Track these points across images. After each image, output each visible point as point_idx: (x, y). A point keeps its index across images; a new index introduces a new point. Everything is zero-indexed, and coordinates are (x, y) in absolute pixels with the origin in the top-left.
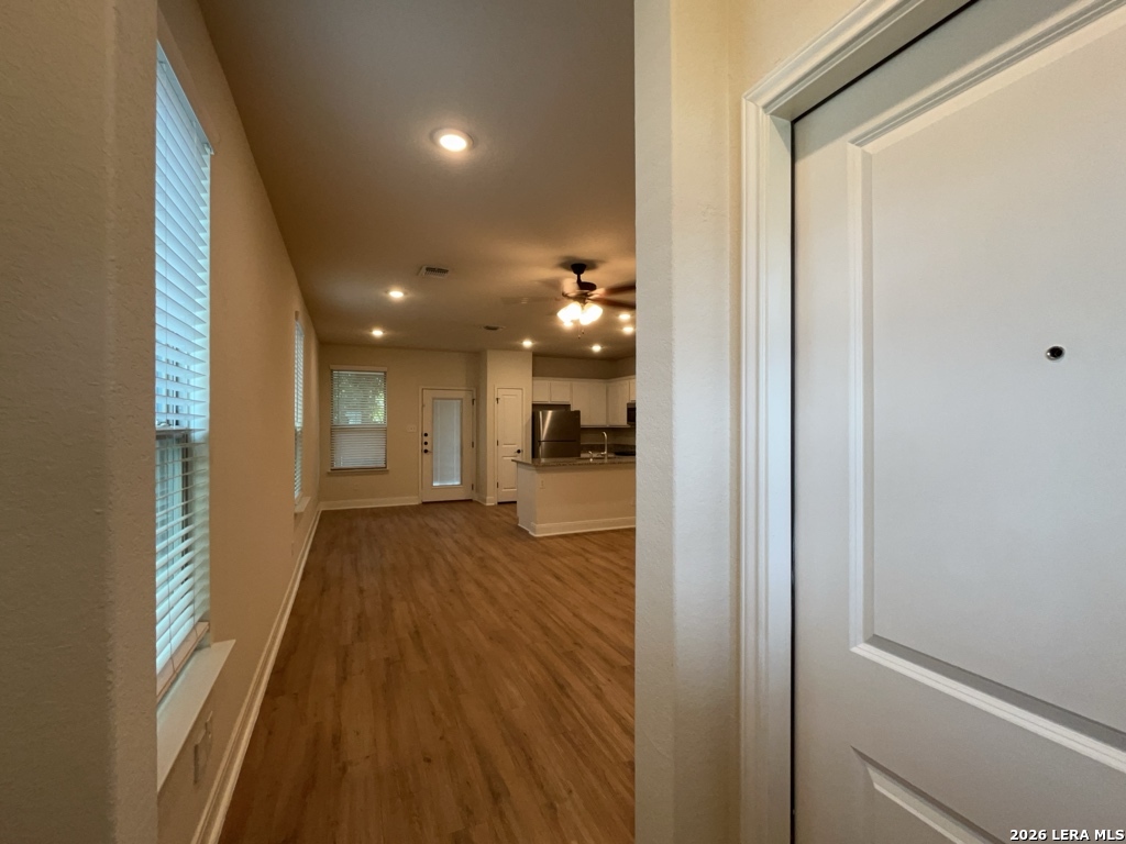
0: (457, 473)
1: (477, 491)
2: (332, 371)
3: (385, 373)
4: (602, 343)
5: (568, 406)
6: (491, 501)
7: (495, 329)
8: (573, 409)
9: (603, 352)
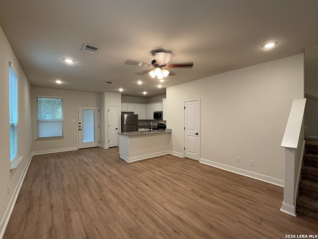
0: (93, 137)
1: (101, 143)
2: (37, 98)
3: (62, 99)
4: (147, 91)
5: (133, 113)
6: (106, 147)
7: (110, 83)
8: (135, 114)
9: (147, 94)
